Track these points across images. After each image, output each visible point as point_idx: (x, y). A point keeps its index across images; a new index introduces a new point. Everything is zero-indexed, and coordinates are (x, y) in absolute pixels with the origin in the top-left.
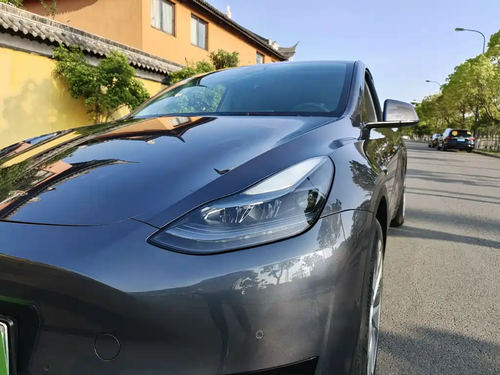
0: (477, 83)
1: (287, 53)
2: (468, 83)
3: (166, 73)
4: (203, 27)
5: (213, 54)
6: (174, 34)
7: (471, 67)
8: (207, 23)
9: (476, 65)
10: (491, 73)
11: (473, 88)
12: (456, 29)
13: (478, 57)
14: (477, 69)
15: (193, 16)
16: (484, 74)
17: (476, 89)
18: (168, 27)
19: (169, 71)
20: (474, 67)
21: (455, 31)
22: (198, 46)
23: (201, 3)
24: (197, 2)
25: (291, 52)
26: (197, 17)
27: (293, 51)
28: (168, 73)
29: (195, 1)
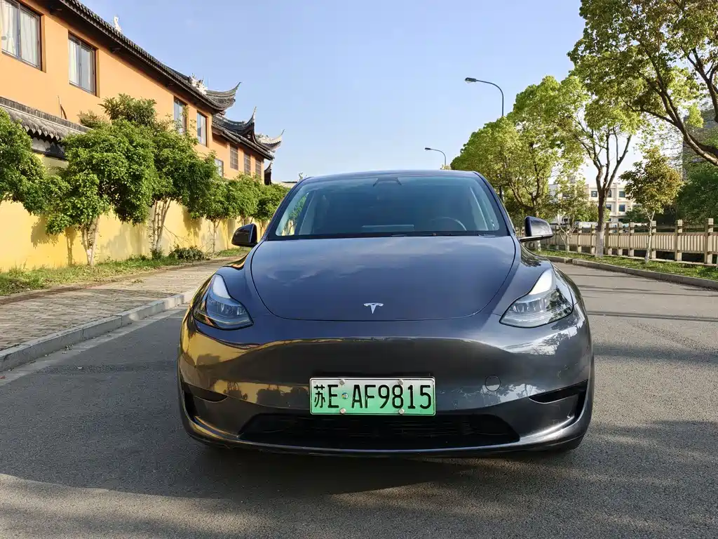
0: (500, 156)
1: (221, 101)
2: (490, 157)
3: (55, 137)
4: (87, 55)
5: (110, 102)
6: (41, 66)
7: (492, 134)
8: (95, 49)
9: (499, 132)
10: (517, 143)
11: (497, 163)
12: (466, 79)
13: (500, 121)
14: (501, 137)
15: (72, 37)
16: (509, 144)
17: (500, 165)
18: (30, 53)
19: (58, 135)
20: (496, 134)
21: (466, 82)
22: (80, 87)
23: (75, 6)
24: (67, 5)
25: (229, 100)
26: (79, 39)
27: (231, 97)
28: (58, 138)
29: (64, 2)
